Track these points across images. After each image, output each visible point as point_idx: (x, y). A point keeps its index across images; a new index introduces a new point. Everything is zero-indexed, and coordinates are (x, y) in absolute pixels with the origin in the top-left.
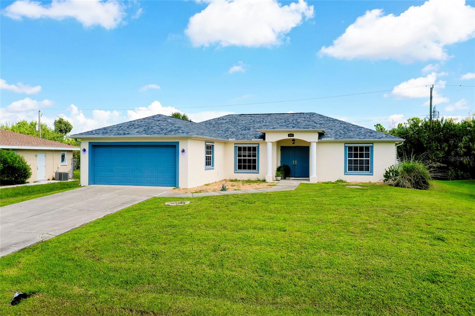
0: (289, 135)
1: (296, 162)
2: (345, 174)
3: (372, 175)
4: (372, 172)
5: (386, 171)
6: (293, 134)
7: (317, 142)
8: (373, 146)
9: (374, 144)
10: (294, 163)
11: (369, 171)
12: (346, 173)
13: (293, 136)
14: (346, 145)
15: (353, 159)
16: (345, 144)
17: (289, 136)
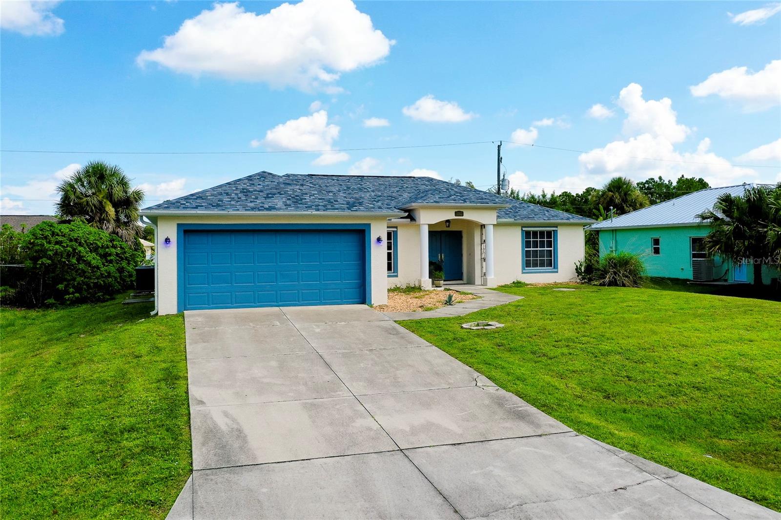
0: (455, 212)
1: (443, 256)
2: (523, 273)
4: (556, 267)
5: (576, 265)
6: (463, 212)
7: (494, 225)
8: (557, 230)
9: (559, 228)
10: (439, 257)
11: (552, 266)
12: (524, 271)
13: (463, 216)
14: (524, 229)
15: (532, 249)
16: (522, 227)
17: (456, 215)
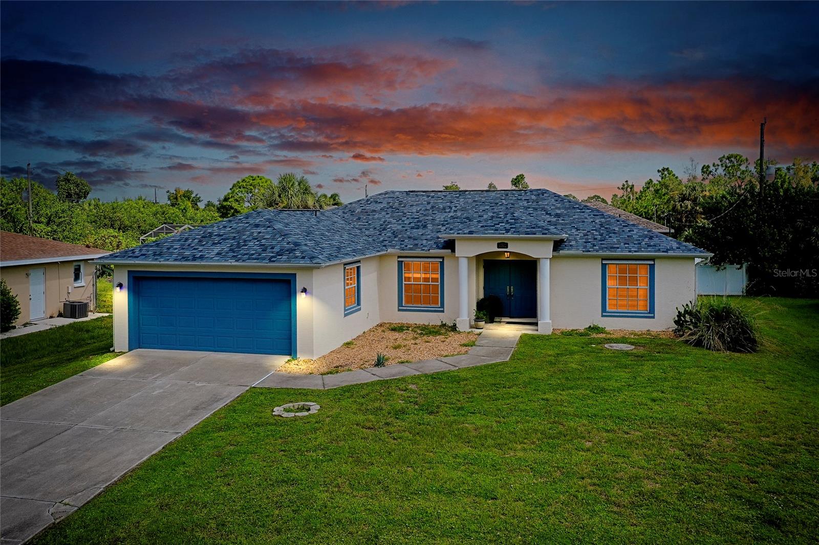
0: (498, 244)
1: (512, 289)
2: (603, 316)
3: (653, 317)
4: (652, 311)
5: (679, 312)
6: (507, 244)
7: (550, 259)
8: (654, 264)
9: (657, 262)
10: (508, 290)
11: (647, 310)
12: (604, 314)
13: (507, 247)
14: (604, 262)
15: (618, 287)
16: (603, 259)
17: (498, 247)
